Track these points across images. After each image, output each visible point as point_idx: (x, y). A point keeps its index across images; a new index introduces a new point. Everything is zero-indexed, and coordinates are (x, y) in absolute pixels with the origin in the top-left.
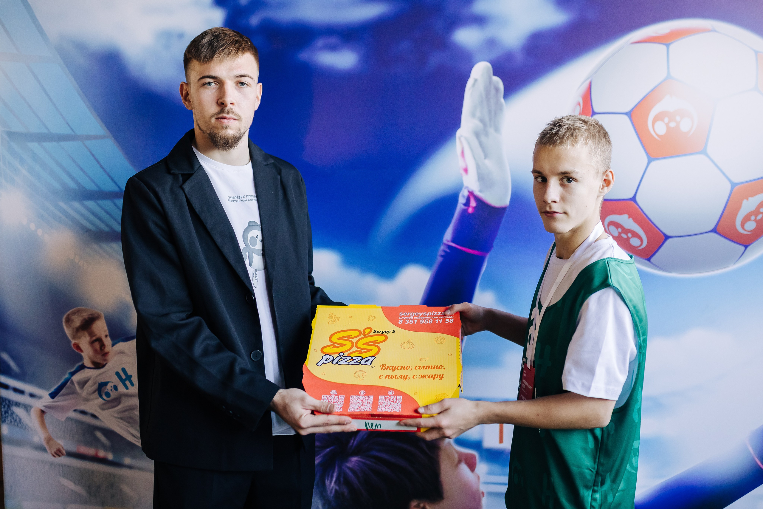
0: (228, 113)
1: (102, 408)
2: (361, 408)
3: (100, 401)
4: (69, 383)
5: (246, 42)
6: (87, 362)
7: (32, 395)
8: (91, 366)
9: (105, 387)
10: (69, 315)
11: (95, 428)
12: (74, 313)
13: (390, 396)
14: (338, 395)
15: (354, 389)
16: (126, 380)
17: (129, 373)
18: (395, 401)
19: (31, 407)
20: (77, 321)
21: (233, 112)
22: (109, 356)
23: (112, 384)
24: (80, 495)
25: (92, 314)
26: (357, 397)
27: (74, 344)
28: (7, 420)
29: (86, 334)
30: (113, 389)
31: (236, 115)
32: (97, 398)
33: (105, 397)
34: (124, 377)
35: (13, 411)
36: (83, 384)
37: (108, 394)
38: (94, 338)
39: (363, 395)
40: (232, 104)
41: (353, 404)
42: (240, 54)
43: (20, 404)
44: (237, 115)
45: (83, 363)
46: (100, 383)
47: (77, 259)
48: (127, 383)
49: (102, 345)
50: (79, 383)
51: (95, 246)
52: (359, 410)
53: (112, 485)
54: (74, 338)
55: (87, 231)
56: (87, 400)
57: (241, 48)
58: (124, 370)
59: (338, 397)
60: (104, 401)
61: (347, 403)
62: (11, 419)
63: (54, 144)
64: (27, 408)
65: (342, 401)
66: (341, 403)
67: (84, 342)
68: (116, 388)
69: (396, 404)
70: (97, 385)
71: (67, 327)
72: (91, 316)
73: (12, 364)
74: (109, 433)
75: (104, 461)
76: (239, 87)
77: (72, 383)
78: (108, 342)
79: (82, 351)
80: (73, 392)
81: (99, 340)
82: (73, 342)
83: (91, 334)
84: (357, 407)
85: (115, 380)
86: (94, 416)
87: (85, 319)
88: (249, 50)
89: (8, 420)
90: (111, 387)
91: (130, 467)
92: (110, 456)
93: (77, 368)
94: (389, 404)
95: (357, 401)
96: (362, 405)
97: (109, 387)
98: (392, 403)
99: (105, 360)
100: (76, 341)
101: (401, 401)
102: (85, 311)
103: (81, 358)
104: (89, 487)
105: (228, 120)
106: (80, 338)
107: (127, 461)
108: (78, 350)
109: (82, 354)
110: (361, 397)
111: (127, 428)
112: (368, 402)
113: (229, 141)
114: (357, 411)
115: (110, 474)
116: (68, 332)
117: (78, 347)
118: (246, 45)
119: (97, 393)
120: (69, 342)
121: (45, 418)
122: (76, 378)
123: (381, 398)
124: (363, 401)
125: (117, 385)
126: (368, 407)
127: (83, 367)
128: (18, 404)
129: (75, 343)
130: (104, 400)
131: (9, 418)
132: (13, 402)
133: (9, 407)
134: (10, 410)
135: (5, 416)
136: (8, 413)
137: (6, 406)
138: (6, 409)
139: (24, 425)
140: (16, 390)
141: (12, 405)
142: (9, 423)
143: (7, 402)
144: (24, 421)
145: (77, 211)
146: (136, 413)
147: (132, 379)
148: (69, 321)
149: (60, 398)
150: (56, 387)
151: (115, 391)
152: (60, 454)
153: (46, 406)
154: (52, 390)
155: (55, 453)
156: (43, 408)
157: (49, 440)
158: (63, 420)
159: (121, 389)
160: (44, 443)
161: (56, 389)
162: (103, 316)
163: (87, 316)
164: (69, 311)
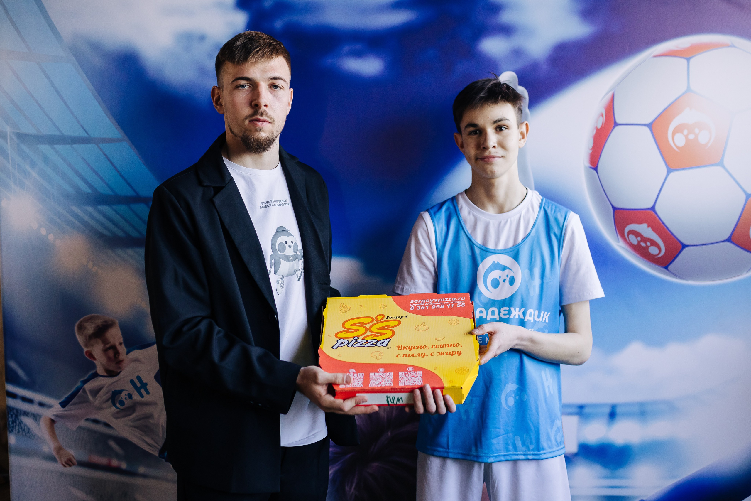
0: (262, 115)
1: (116, 416)
2: (382, 383)
3: (114, 409)
4: (81, 392)
5: (280, 45)
6: (100, 370)
7: (41, 404)
8: (105, 374)
9: (119, 395)
10: (81, 322)
11: (105, 438)
12: (87, 320)
13: (410, 372)
14: (357, 372)
15: (374, 367)
16: (141, 388)
17: (145, 381)
18: (415, 376)
20: (90, 329)
21: (266, 114)
22: (124, 364)
23: (126, 393)
25: (105, 322)
26: (376, 374)
27: (86, 352)
28: (14, 430)
29: (100, 341)
30: (127, 398)
31: (269, 117)
32: (110, 407)
33: (118, 406)
34: (139, 385)
36: (95, 392)
37: (122, 403)
38: (108, 346)
39: (382, 372)
40: (266, 106)
41: (373, 380)
42: (274, 57)
43: (28, 413)
44: (271, 117)
45: (96, 371)
46: (114, 391)
47: (90, 265)
48: (143, 391)
49: (117, 353)
50: (91, 391)
51: (109, 252)
52: (380, 386)
53: (125, 494)
54: (86, 346)
55: (101, 236)
56: (100, 409)
57: (275, 50)
58: (139, 378)
59: (357, 375)
60: (118, 410)
61: (367, 379)
63: (67, 147)
64: (36, 417)
65: (362, 378)
66: (361, 380)
67: (97, 350)
68: (130, 396)
69: (417, 378)
70: (111, 393)
71: (79, 334)
72: (104, 323)
73: (20, 372)
74: (122, 442)
75: (117, 470)
76: (272, 90)
77: (84, 391)
78: (122, 349)
79: (95, 359)
80: (86, 401)
81: (114, 347)
82: (85, 350)
83: (105, 342)
84: (377, 383)
85: (130, 388)
86: (107, 425)
87: (98, 326)
88: (282, 53)
89: (16, 430)
90: (126, 395)
91: (144, 476)
92: (124, 466)
93: (89, 376)
94: (410, 379)
95: (377, 377)
96: (383, 381)
97: (123, 395)
98: (413, 378)
99: (120, 368)
100: (89, 349)
101: (422, 376)
102: (98, 318)
103: (94, 366)
104: (101, 497)
105: (262, 122)
106: (93, 346)
107: (142, 470)
108: (90, 358)
109: (95, 362)
110: (380, 374)
111: (142, 437)
112: (388, 378)
113: (262, 143)
114: (378, 386)
115: (123, 484)
116: (80, 339)
117: (91, 355)
118: (279, 48)
119: (110, 401)
120: (82, 350)
121: (55, 428)
122: (88, 386)
123: (401, 374)
124: (383, 377)
125: (131, 393)
126: (389, 383)
127: (96, 375)
129: (88, 350)
130: (118, 408)
131: (17, 428)
132: (21, 411)
133: (17, 416)
134: (18, 419)
135: (12, 425)
136: (16, 423)
137: (14, 416)
138: (13, 419)
139: (32, 435)
140: (25, 399)
141: (20, 414)
142: (16, 433)
143: (15, 411)
144: (32, 430)
145: (91, 216)
146: (151, 421)
147: (147, 387)
148: (81, 328)
149: (71, 407)
150: (67, 396)
151: (130, 399)
152: (70, 463)
153: (56, 416)
154: (63, 399)
155: (66, 463)
156: (53, 418)
157: (59, 449)
158: (74, 429)
159: (136, 397)
160: (54, 453)
161: (67, 398)
162: (117, 323)
163: (101, 323)
164: (81, 318)
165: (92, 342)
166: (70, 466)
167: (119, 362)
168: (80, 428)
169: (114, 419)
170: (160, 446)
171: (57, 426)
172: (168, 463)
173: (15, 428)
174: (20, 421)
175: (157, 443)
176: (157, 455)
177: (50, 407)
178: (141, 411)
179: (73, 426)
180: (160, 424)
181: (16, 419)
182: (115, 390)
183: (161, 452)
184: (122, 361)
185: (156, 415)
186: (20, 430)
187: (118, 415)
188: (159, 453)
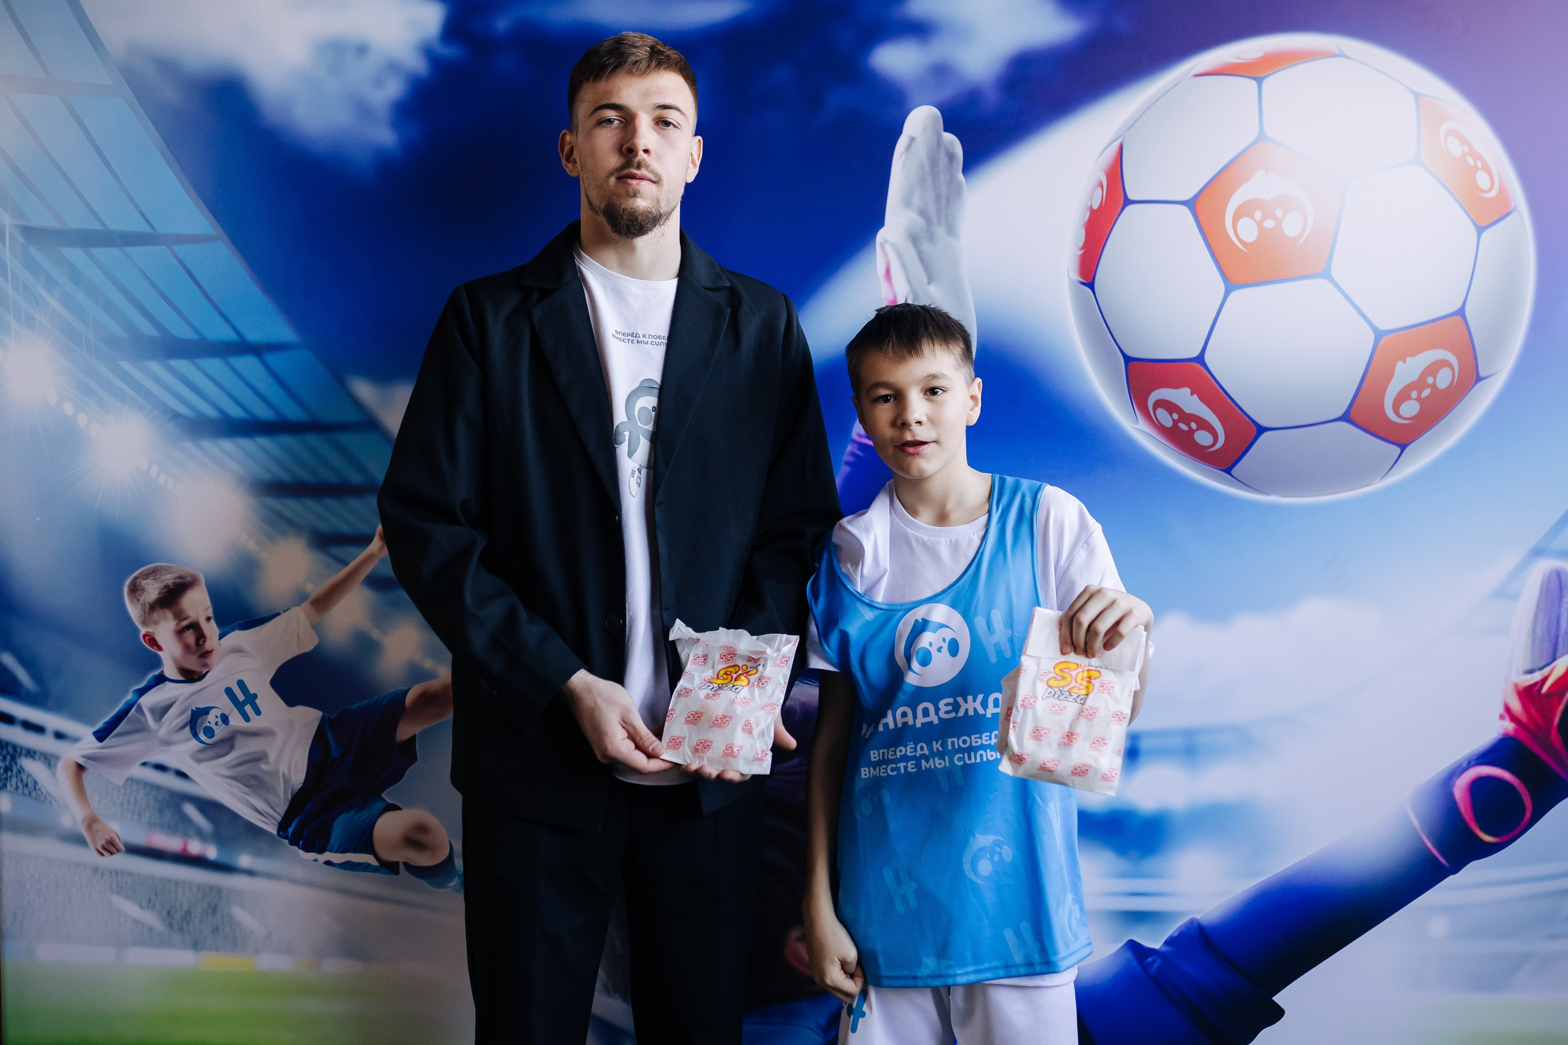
0: (639, 167)
1: (198, 757)
4: (133, 711)
6: (169, 670)
7: (59, 736)
8: (180, 678)
9: (203, 716)
10: (136, 578)
11: (178, 799)
12: (146, 575)
16: (245, 703)
17: (252, 690)
19: (57, 758)
20: (152, 591)
21: (647, 167)
22: (213, 659)
23: (218, 712)
24: (151, 929)
25: (180, 578)
27: (144, 636)
28: (9, 785)
29: (169, 614)
30: (220, 722)
31: (652, 172)
32: (187, 740)
33: (203, 737)
34: (241, 697)
35: (21, 767)
36: (160, 712)
37: (209, 732)
38: (185, 623)
40: (646, 151)
43: (35, 752)
44: (655, 172)
45: (163, 671)
46: (194, 709)
47: (154, 470)
48: (248, 708)
49: (201, 637)
50: (152, 710)
51: (189, 445)
53: (214, 909)
54: (144, 623)
55: (176, 416)
56: (167, 743)
58: (241, 684)
60: (202, 745)
62: (17, 782)
63: (114, 251)
64: (49, 760)
67: (165, 630)
68: (225, 719)
70: (189, 712)
71: (131, 601)
72: (178, 580)
73: (23, 676)
74: (210, 807)
75: (199, 861)
76: (660, 128)
77: (140, 710)
78: (211, 630)
79: (160, 648)
80: (141, 729)
81: (195, 626)
82: (143, 631)
83: (179, 616)
85: (224, 704)
86: (181, 774)
87: (167, 586)
89: (11, 785)
90: (217, 717)
91: (250, 872)
92: (212, 853)
93: (149, 681)
97: (212, 718)
99: (206, 665)
100: (150, 630)
102: (167, 570)
103: (157, 662)
104: (168, 912)
105: (638, 180)
106: (156, 623)
107: (245, 860)
108: (152, 646)
109: (159, 653)
111: (246, 797)
113: (637, 217)
115: (211, 888)
116: (134, 612)
117: (153, 642)
119: (188, 728)
120: (137, 631)
121: (84, 780)
122: (148, 701)
125: (227, 713)
127: (161, 679)
128: (32, 754)
129: (147, 632)
130: (202, 742)
131: (14, 780)
132: (21, 749)
133: (13, 758)
134: (16, 763)
135: (5, 776)
136: (12, 771)
137: (8, 757)
138: (7, 763)
139: (42, 793)
140: (28, 726)
141: (20, 754)
142: (13, 790)
143: (10, 749)
144: (42, 786)
145: (157, 379)
146: (264, 766)
147: (258, 701)
149: (115, 739)
150: (107, 719)
151: (224, 725)
152: (113, 849)
153: (88, 757)
154: (99, 725)
155: (104, 848)
156: (81, 761)
157: (92, 822)
158: (121, 782)
159: (236, 720)
160: (83, 830)
161: (108, 723)
162: (202, 579)
163: (172, 581)
164: (134, 572)
165: (156, 615)
166: (112, 853)
167: (206, 654)
168: (131, 780)
169: (194, 764)
170: (280, 815)
171: (87, 777)
172: (296, 847)
173: (10, 781)
174: (19, 767)
175: (275, 810)
176: (275, 832)
177: (76, 740)
178: (244, 748)
179: (118, 776)
180: (281, 773)
181: (13, 763)
182: (196, 708)
183: (282, 825)
184: (210, 651)
185: (272, 755)
186: (20, 784)
187: (201, 756)
188: (277, 827)
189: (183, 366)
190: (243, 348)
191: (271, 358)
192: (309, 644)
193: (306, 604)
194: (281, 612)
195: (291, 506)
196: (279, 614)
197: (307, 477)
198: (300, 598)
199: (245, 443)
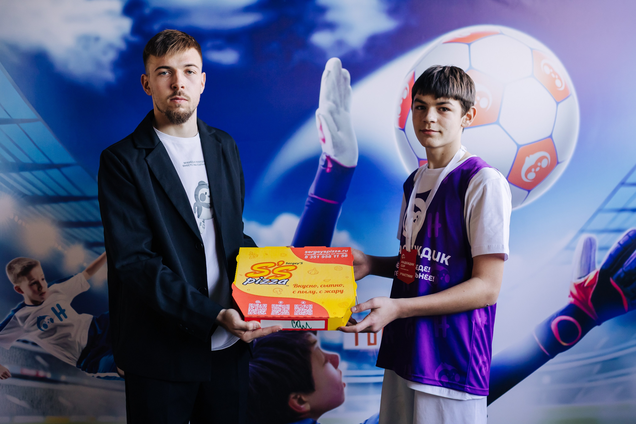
0: (180, 95)
1: (41, 336)
3: (39, 331)
4: (12, 319)
5: (191, 39)
6: (27, 301)
8: (31, 304)
9: (43, 320)
10: (11, 264)
11: (33, 354)
12: (15, 262)
16: (60, 313)
17: (63, 308)
20: (18, 269)
21: (183, 94)
22: (46, 296)
23: (49, 318)
24: (24, 408)
25: (30, 263)
27: (16, 288)
29: (26, 278)
30: (50, 322)
31: (185, 96)
32: (37, 330)
33: (43, 328)
34: (58, 311)
36: (24, 319)
37: (46, 326)
38: (33, 281)
40: (182, 87)
42: (187, 49)
44: (187, 96)
45: (24, 302)
47: (16, 219)
48: (62, 316)
49: (40, 287)
50: (21, 318)
51: (31, 208)
53: (51, 399)
54: (15, 282)
55: (24, 195)
56: (28, 331)
57: (187, 44)
58: (58, 306)
60: (42, 332)
67: (24, 285)
68: (52, 320)
70: (36, 319)
71: (9, 274)
74: (47, 357)
75: (43, 379)
76: (187, 74)
77: (15, 318)
78: (44, 284)
79: (23, 292)
80: (16, 326)
81: (37, 283)
82: (15, 285)
83: (30, 278)
85: (51, 314)
87: (24, 266)
88: (193, 46)
90: (48, 320)
91: (66, 383)
92: (49, 375)
93: (19, 306)
97: (46, 320)
99: (43, 299)
100: (18, 285)
102: (24, 260)
103: (22, 298)
104: (32, 401)
105: (180, 100)
106: (20, 282)
107: (63, 378)
108: (19, 292)
109: (23, 294)
111: (62, 352)
113: (181, 116)
115: (50, 390)
116: (10, 278)
117: (19, 289)
118: (191, 42)
119: (36, 326)
120: (12, 286)
122: (18, 314)
125: (53, 318)
127: (24, 305)
129: (17, 286)
130: (42, 330)
145: (15, 180)
146: (69, 339)
147: (66, 312)
148: (11, 268)
149: (5, 331)
150: (1, 322)
151: (51, 323)
152: (6, 376)
155: (2, 376)
158: (8, 349)
159: (57, 321)
161: (2, 324)
162: (39, 263)
163: (26, 264)
164: (10, 261)
165: (20, 279)
166: (6, 378)
167: (42, 294)
168: (13, 347)
169: (39, 339)
170: (77, 359)
172: (84, 372)
175: (75, 357)
176: (75, 365)
178: (61, 332)
179: (7, 346)
180: (77, 341)
182: (40, 316)
183: (78, 363)
184: (44, 293)
185: (73, 335)
187: (43, 336)
188: (76, 364)
189: (27, 174)
190: (52, 166)
191: (65, 170)
192: (86, 288)
193: (84, 272)
194: (74, 275)
195: (76, 231)
196: (72, 276)
197: (82, 219)
198: (82, 269)
199: (55, 206)
